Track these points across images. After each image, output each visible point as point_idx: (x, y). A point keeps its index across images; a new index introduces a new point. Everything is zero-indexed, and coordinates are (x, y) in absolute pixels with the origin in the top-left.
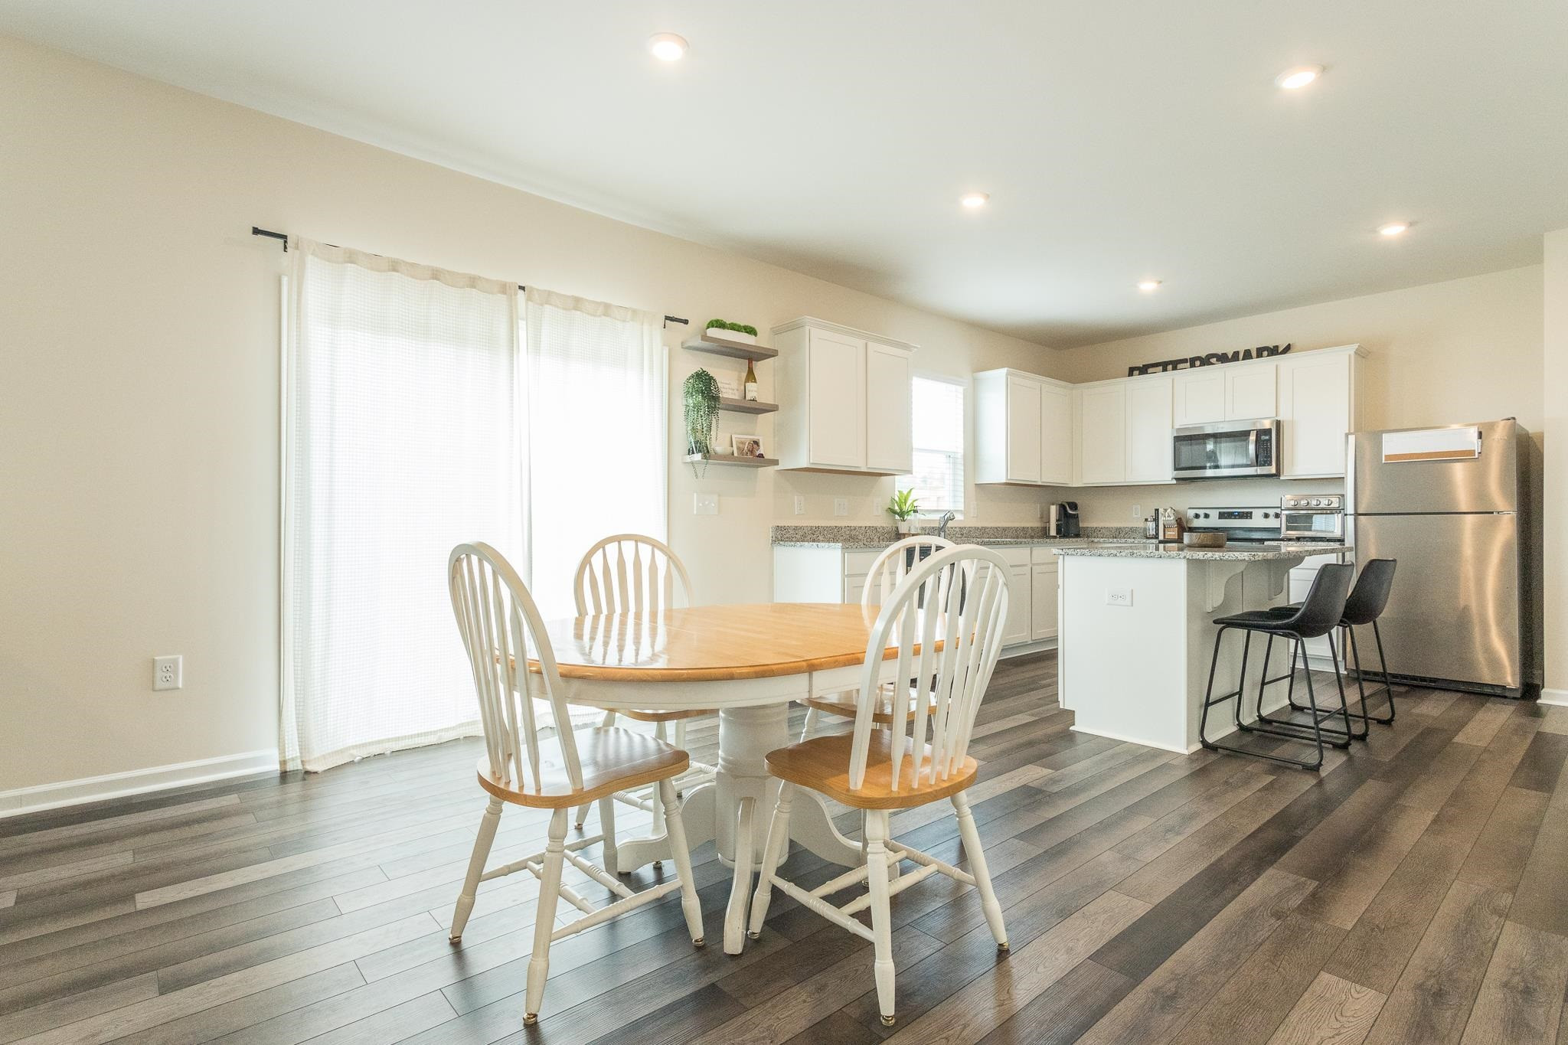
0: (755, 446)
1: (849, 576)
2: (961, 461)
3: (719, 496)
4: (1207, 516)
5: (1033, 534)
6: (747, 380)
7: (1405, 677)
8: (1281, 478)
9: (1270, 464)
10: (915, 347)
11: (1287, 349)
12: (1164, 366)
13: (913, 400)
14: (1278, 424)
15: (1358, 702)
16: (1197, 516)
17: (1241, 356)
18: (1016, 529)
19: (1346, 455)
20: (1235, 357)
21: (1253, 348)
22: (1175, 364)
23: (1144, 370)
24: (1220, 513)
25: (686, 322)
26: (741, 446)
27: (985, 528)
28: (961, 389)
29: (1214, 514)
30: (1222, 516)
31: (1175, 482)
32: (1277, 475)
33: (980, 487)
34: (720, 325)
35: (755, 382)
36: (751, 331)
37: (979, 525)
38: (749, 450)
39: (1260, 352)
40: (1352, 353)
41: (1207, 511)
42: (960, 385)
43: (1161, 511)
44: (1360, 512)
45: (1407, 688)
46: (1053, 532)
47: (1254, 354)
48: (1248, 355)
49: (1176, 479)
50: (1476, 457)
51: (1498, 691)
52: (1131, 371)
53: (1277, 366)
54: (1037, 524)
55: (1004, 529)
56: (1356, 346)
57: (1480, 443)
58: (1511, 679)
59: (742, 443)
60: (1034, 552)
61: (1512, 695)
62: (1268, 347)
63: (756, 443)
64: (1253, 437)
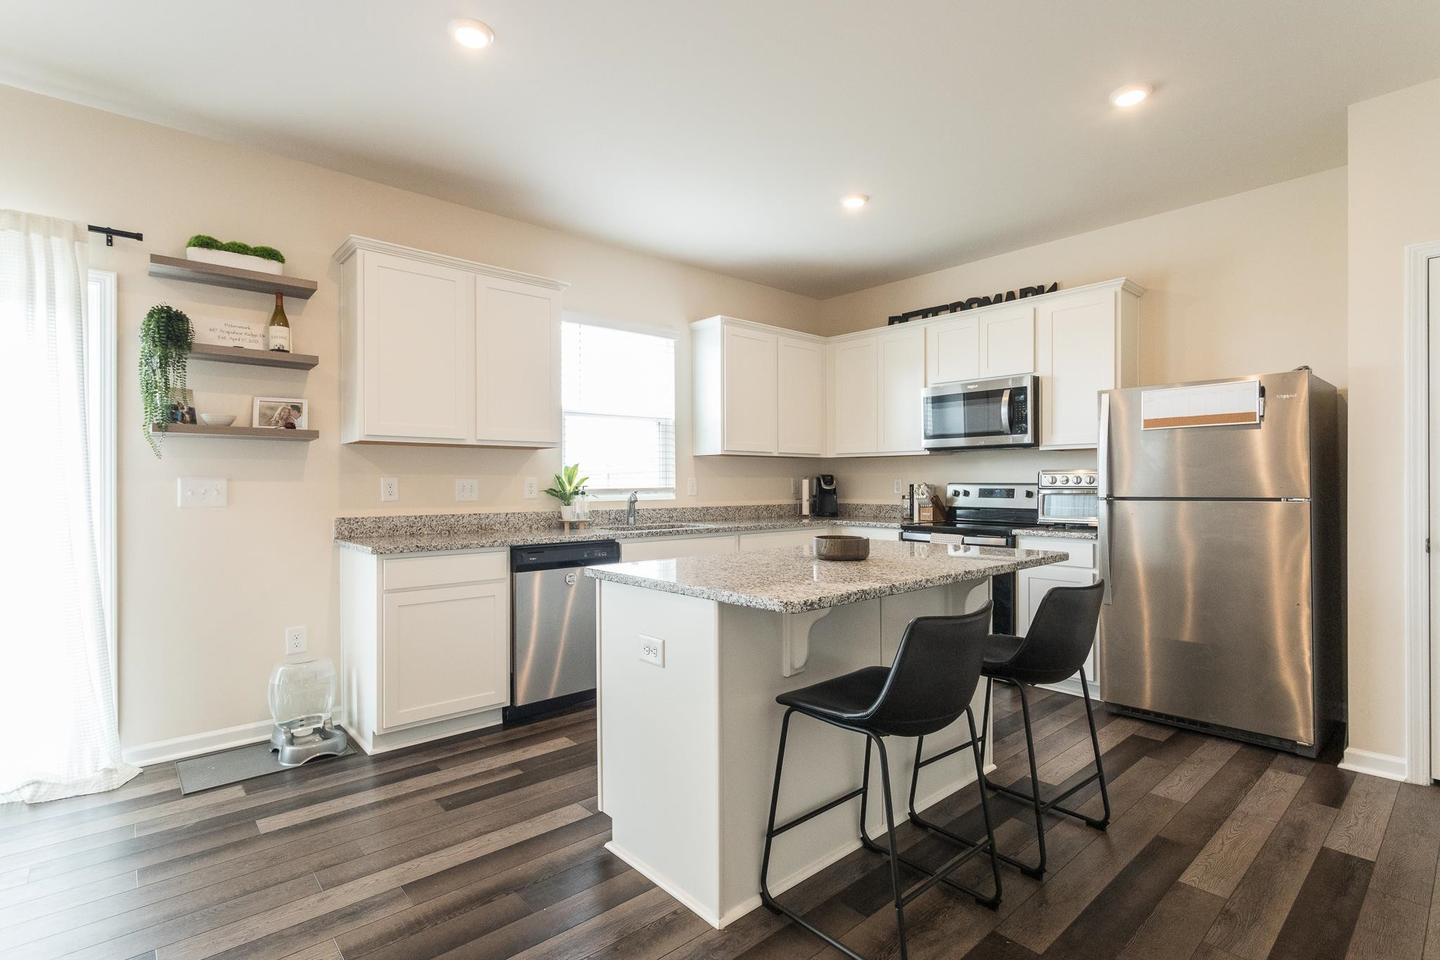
0: (294, 412)
1: (390, 591)
2: (672, 429)
3: (229, 480)
4: (966, 493)
5: (782, 513)
6: (273, 323)
7: (1171, 717)
8: (1041, 449)
9: (1025, 432)
10: (565, 285)
11: (1054, 288)
12: (924, 313)
13: (562, 351)
14: (1036, 381)
15: (1091, 764)
16: (956, 494)
17: (1004, 298)
18: (757, 508)
19: (1099, 419)
20: (999, 299)
21: (1016, 289)
22: (935, 311)
23: (905, 318)
24: (980, 490)
25: (139, 237)
26: (269, 412)
27: (708, 509)
28: (672, 342)
29: (974, 491)
30: (985, 493)
31: (928, 453)
32: (1036, 442)
33: (700, 459)
34: (206, 243)
35: (286, 324)
36: (270, 254)
37: (700, 505)
38: (281, 418)
39: (1025, 293)
40: (1119, 289)
41: (968, 488)
42: (671, 338)
43: (915, 486)
44: (1116, 495)
45: (1171, 733)
46: (806, 511)
47: (1017, 294)
48: (1011, 296)
49: (929, 449)
50: (1258, 422)
51: (1287, 747)
52: (892, 321)
53: (1035, 309)
54: (788, 501)
55: (739, 509)
56: (1122, 281)
57: (1262, 403)
58: (1304, 732)
59: (273, 409)
60: (742, 541)
61: (1305, 753)
62: (1032, 288)
63: (297, 408)
64: (1006, 398)
